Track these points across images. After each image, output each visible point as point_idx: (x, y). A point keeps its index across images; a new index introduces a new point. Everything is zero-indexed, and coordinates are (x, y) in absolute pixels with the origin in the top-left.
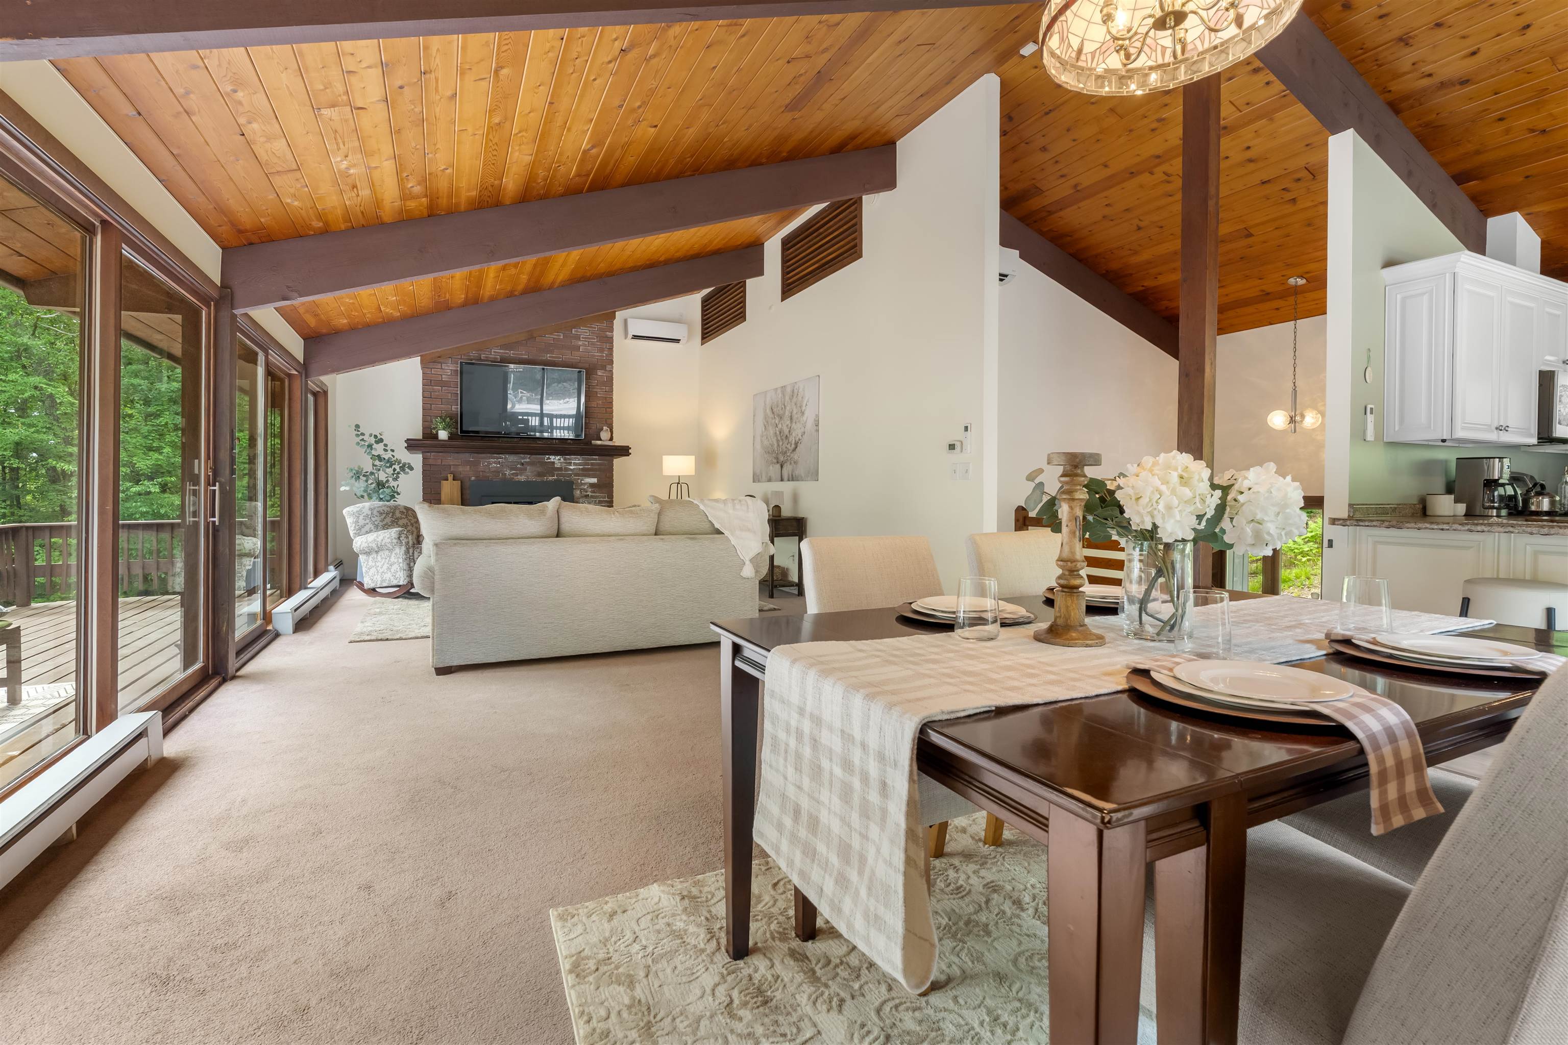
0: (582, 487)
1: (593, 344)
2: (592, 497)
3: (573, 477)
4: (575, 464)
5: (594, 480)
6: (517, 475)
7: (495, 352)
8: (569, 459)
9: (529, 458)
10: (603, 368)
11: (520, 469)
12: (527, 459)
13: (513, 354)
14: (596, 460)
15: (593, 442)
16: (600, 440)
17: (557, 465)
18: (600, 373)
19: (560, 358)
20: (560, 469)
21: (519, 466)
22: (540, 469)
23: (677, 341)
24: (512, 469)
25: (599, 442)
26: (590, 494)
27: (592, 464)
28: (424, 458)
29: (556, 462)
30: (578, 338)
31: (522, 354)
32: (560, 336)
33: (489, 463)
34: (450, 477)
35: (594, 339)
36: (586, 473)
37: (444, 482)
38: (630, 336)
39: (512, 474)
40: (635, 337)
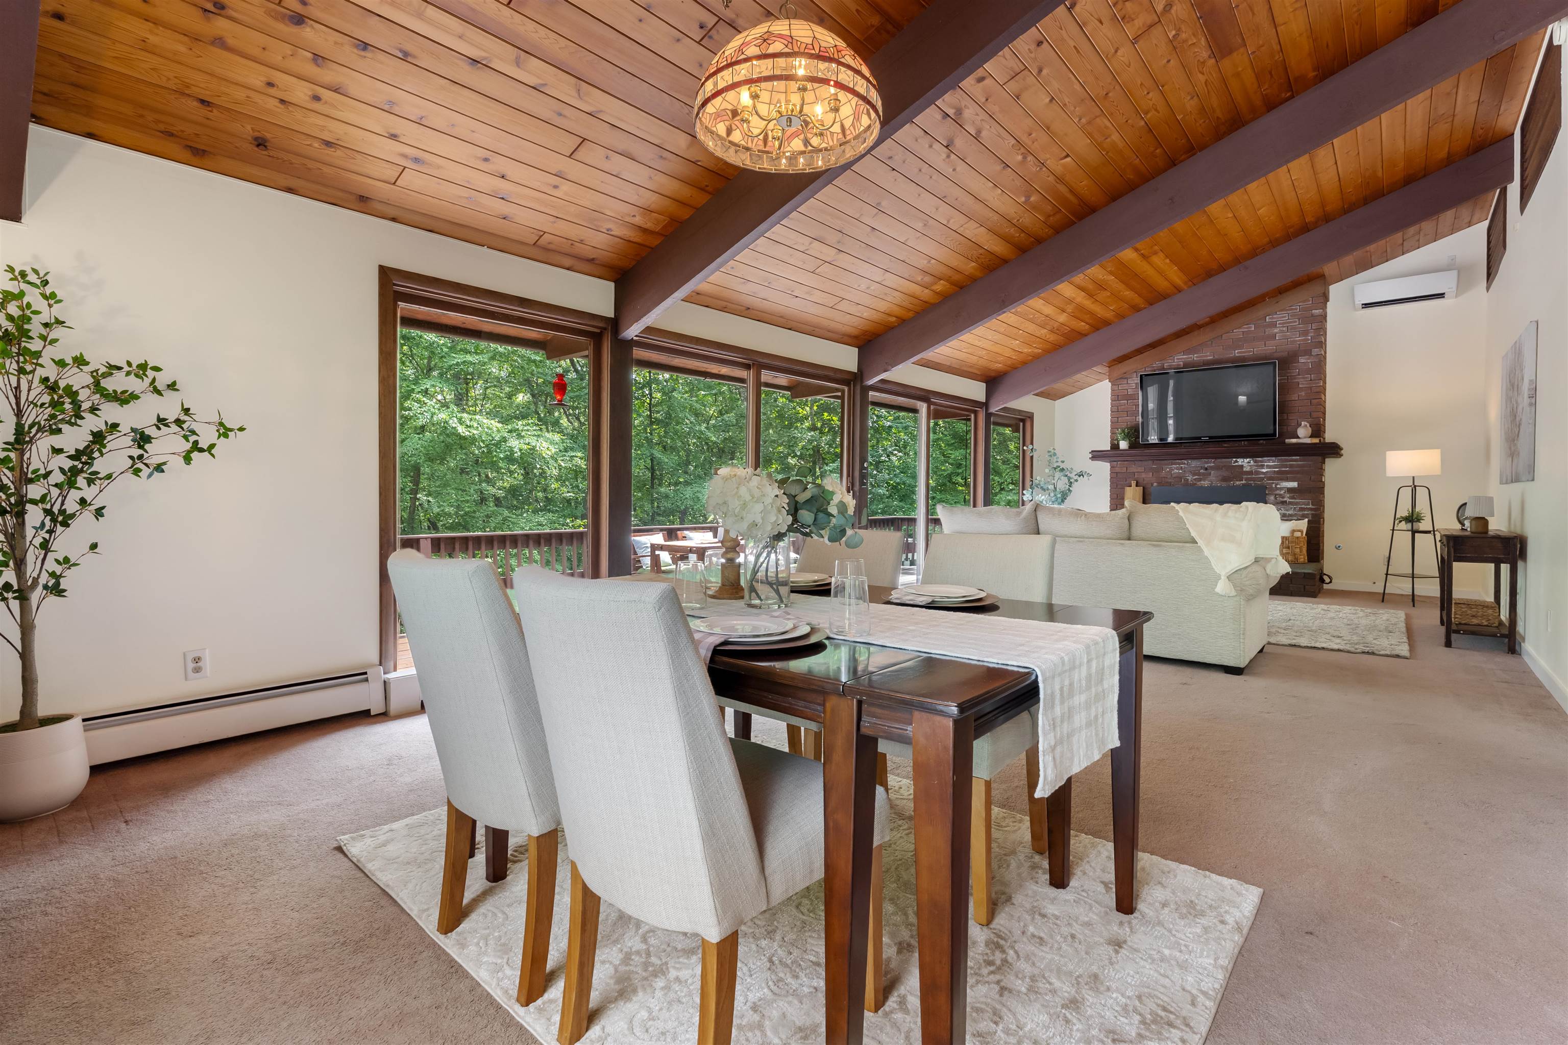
0: (1278, 492)
1: (1294, 328)
2: (1291, 503)
3: (1266, 482)
4: (1268, 467)
5: (1294, 484)
6: (1200, 480)
7: (1178, 359)
8: (1261, 462)
9: (1214, 462)
10: (1308, 352)
11: (1203, 474)
12: (1211, 463)
13: (1197, 357)
14: (1296, 461)
15: (1287, 441)
16: (1298, 437)
17: (1247, 469)
18: (1302, 360)
19: (1251, 351)
20: (1250, 473)
21: (1201, 471)
22: (1226, 474)
23: (1441, 296)
24: (1194, 474)
25: (1294, 441)
26: (1288, 500)
27: (1291, 466)
28: (1112, 467)
29: (1245, 464)
30: (1274, 325)
31: (1207, 356)
32: (1251, 327)
33: (1171, 470)
34: (1134, 483)
35: (1295, 322)
36: (1283, 476)
37: (1128, 489)
38: (1360, 305)
39: (1195, 479)
40: (1366, 306)
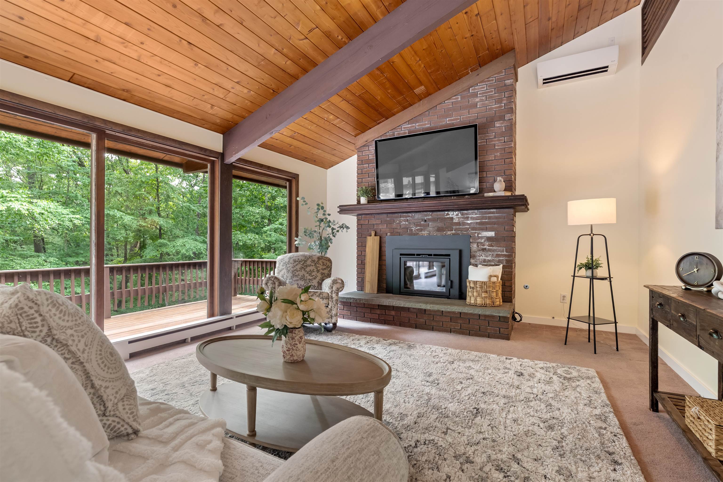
0: (479, 240)
1: (491, 97)
2: (489, 250)
3: (471, 232)
4: (472, 218)
5: (491, 234)
6: (421, 230)
7: (404, 128)
8: (467, 214)
9: (431, 216)
10: (502, 118)
11: (423, 225)
12: (429, 216)
13: (418, 126)
14: (494, 213)
15: (486, 195)
16: (495, 191)
17: (456, 220)
18: (497, 124)
19: (458, 119)
20: (458, 224)
21: (422, 223)
22: (440, 225)
23: (604, 69)
24: (417, 226)
25: (491, 194)
26: (487, 247)
27: (489, 218)
28: (358, 220)
29: (455, 217)
30: (475, 95)
31: (425, 124)
32: (458, 98)
33: (400, 222)
34: (373, 233)
35: (492, 91)
36: (483, 226)
37: (369, 238)
38: (541, 81)
39: (417, 230)
40: (547, 81)
